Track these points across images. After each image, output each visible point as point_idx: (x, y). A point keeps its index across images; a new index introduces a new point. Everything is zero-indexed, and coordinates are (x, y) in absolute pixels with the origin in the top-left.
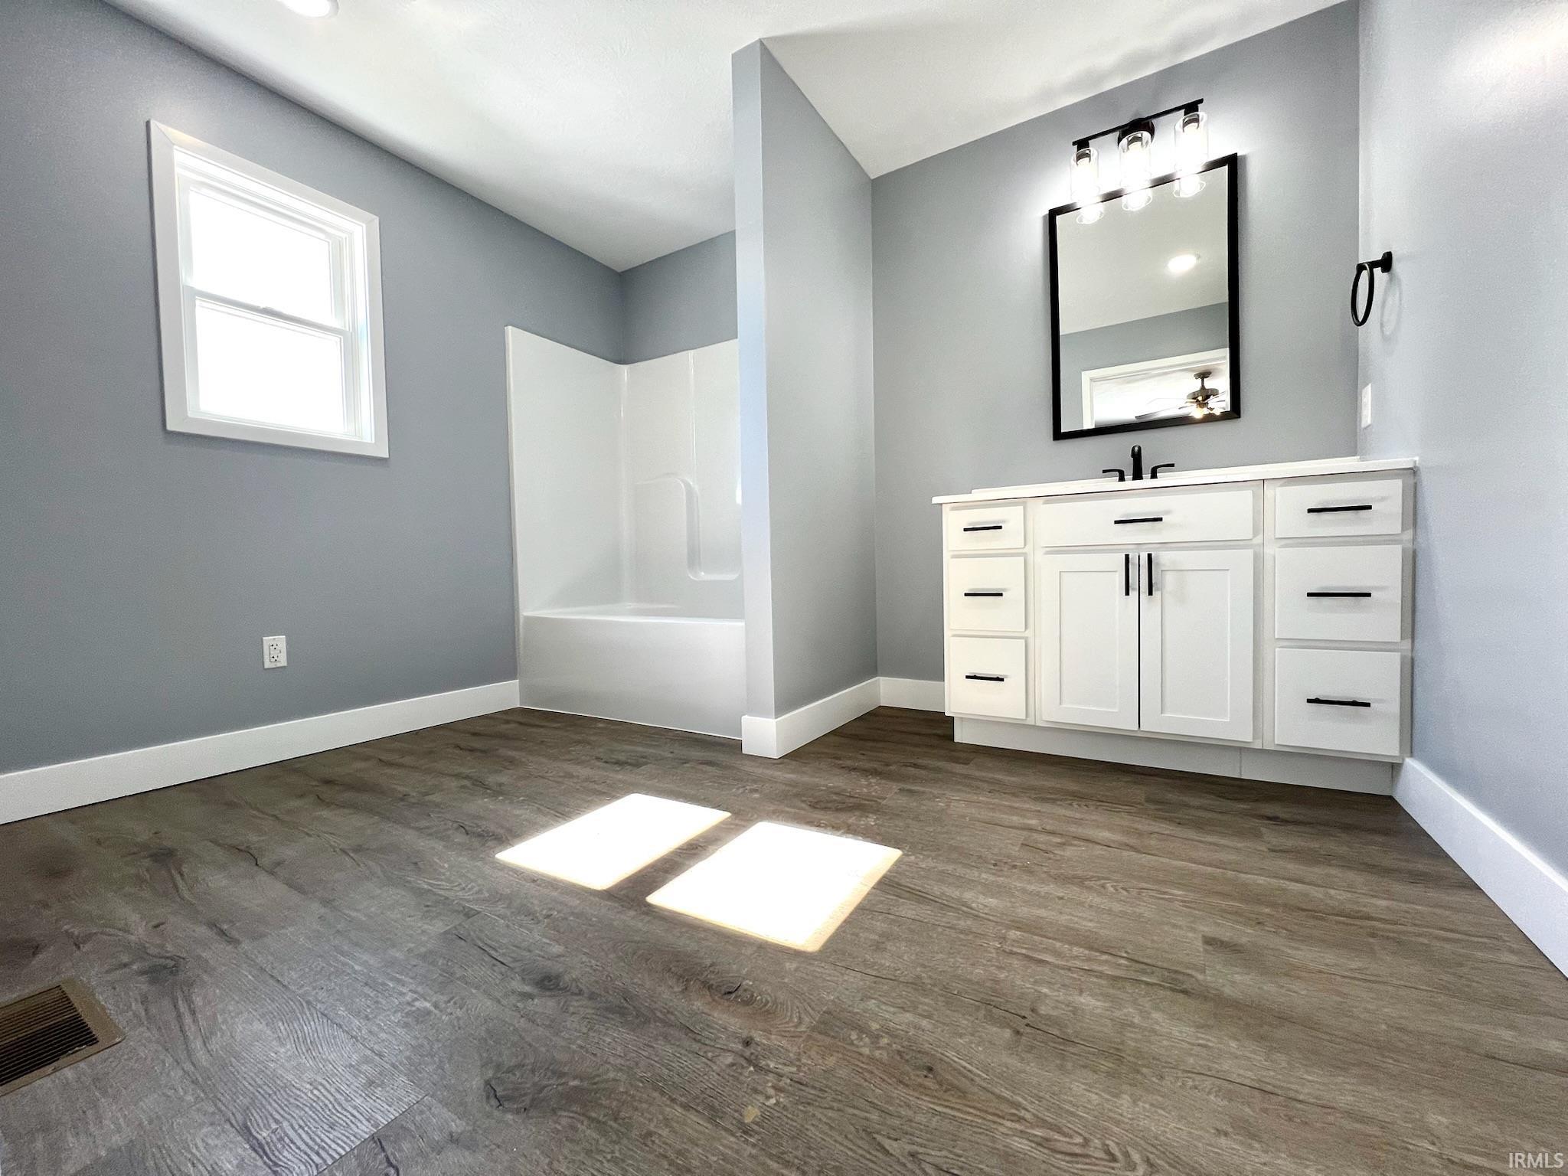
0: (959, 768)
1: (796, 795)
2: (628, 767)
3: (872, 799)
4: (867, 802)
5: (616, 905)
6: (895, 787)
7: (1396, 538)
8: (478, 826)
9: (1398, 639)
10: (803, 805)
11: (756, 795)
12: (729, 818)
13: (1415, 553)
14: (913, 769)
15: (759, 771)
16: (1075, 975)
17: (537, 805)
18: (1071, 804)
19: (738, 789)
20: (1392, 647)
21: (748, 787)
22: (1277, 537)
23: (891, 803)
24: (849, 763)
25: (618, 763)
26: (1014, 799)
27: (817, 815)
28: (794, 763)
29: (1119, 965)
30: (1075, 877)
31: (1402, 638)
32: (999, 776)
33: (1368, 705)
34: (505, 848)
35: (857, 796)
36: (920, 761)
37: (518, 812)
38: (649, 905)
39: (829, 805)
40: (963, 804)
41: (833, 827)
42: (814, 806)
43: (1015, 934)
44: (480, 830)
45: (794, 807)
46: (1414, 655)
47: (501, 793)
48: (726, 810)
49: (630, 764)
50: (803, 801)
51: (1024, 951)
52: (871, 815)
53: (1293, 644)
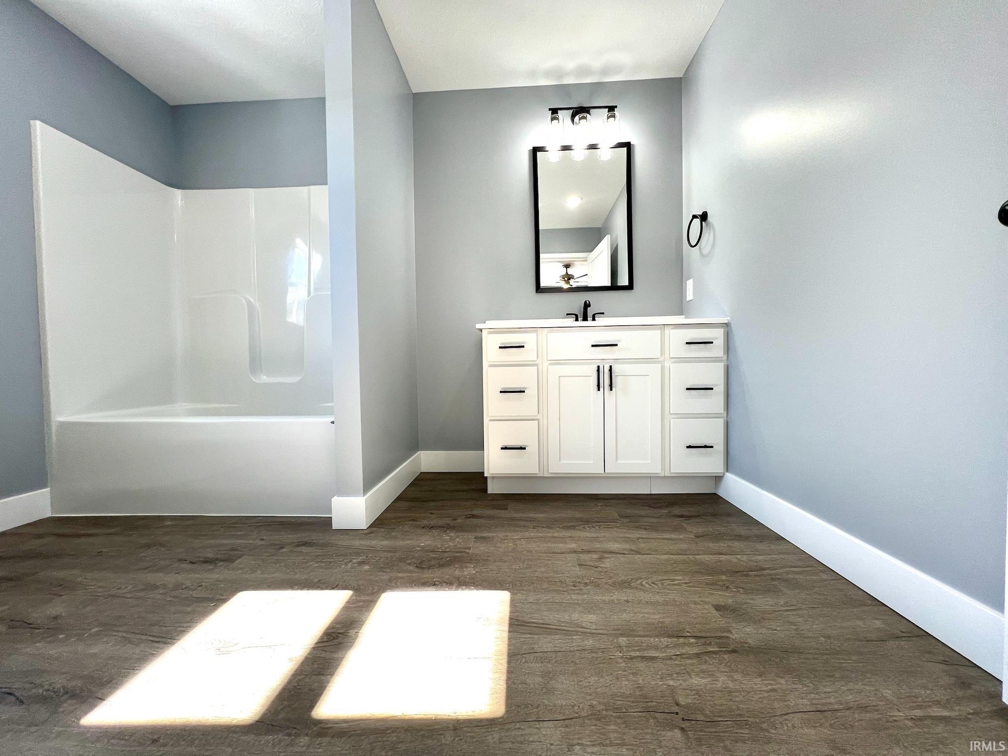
0: (502, 513)
1: (401, 560)
2: (220, 564)
3: (459, 550)
4: (459, 554)
5: (280, 736)
6: (471, 536)
7: (721, 359)
8: (37, 686)
9: (723, 412)
10: (411, 568)
11: (367, 567)
12: (351, 596)
13: (728, 366)
14: (474, 520)
15: (357, 543)
16: (677, 662)
17: (120, 634)
18: (584, 528)
19: (346, 564)
20: (720, 416)
21: (354, 561)
22: (671, 357)
23: (476, 551)
24: (425, 522)
25: (207, 561)
26: (551, 530)
27: (427, 575)
28: (383, 530)
29: (691, 644)
30: (623, 582)
31: (724, 411)
32: (531, 515)
33: (712, 447)
34: (92, 707)
35: (448, 550)
36: (475, 512)
37: (94, 650)
38: (319, 722)
39: (433, 563)
40: (523, 542)
41: (447, 583)
42: (420, 566)
43: (623, 640)
44: (41, 691)
45: (404, 572)
46: (728, 420)
47: (58, 630)
48: (345, 588)
49: (221, 560)
50: (409, 564)
51: (638, 654)
52: (468, 565)
53: (679, 416)
